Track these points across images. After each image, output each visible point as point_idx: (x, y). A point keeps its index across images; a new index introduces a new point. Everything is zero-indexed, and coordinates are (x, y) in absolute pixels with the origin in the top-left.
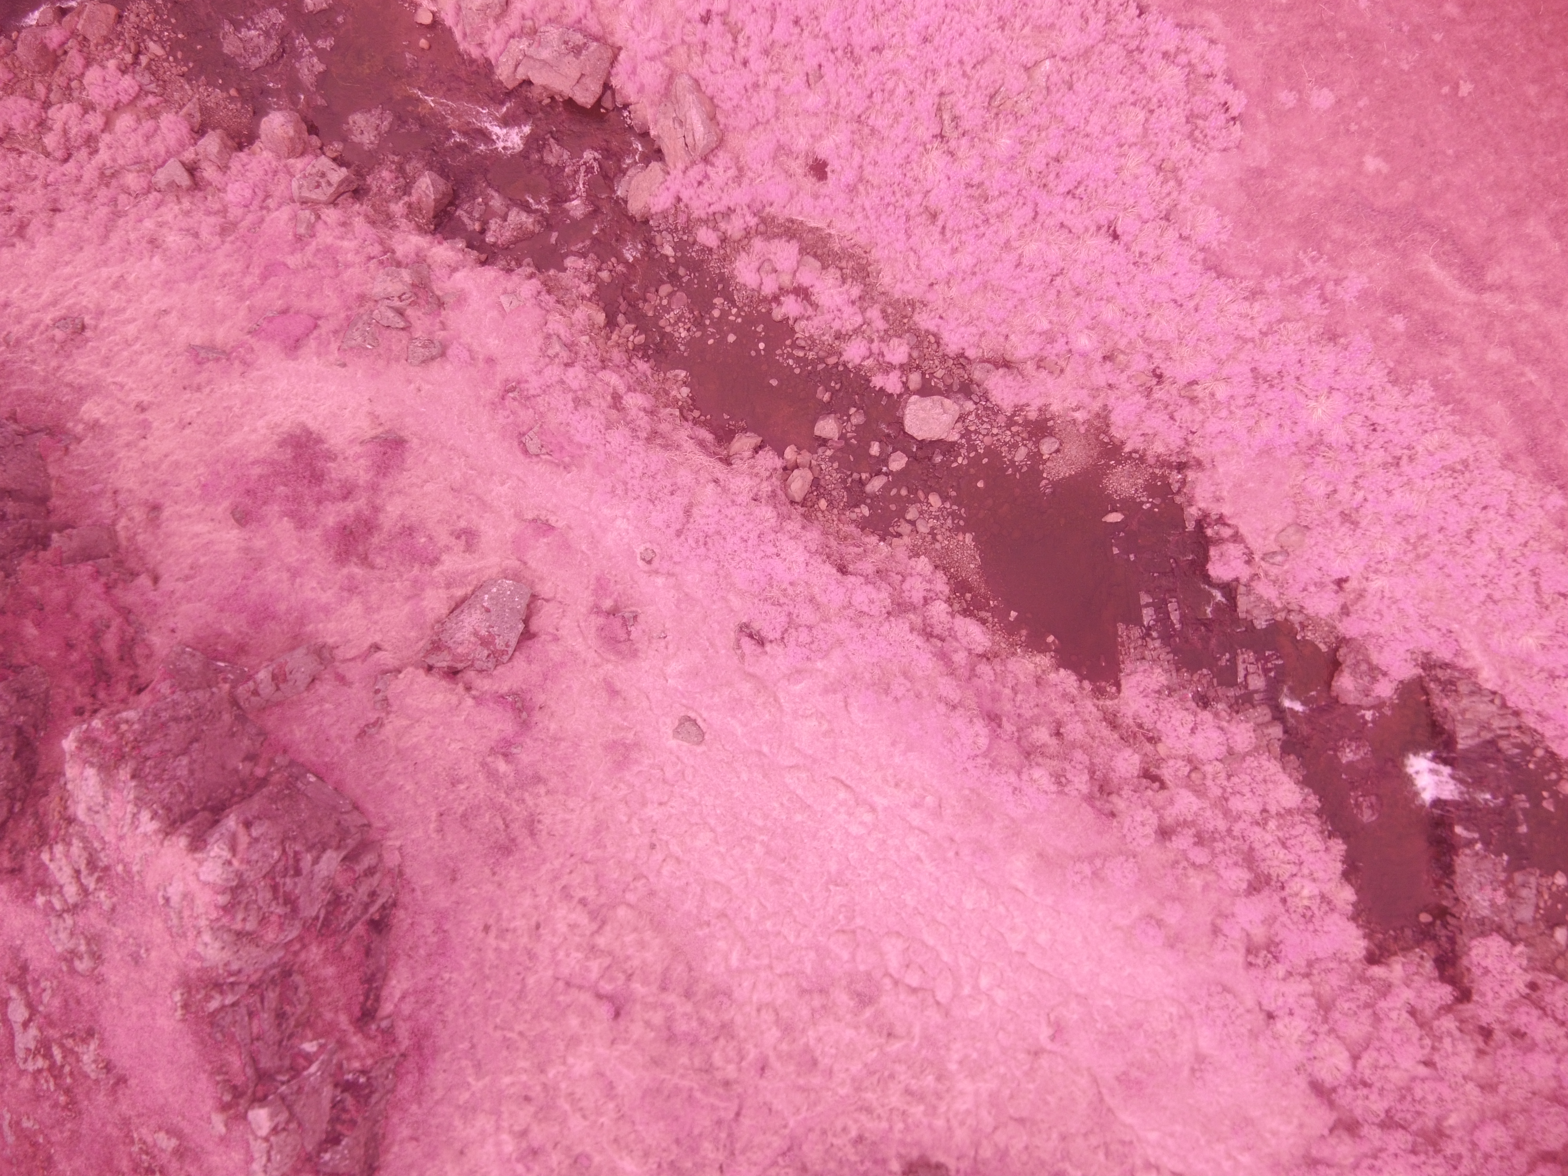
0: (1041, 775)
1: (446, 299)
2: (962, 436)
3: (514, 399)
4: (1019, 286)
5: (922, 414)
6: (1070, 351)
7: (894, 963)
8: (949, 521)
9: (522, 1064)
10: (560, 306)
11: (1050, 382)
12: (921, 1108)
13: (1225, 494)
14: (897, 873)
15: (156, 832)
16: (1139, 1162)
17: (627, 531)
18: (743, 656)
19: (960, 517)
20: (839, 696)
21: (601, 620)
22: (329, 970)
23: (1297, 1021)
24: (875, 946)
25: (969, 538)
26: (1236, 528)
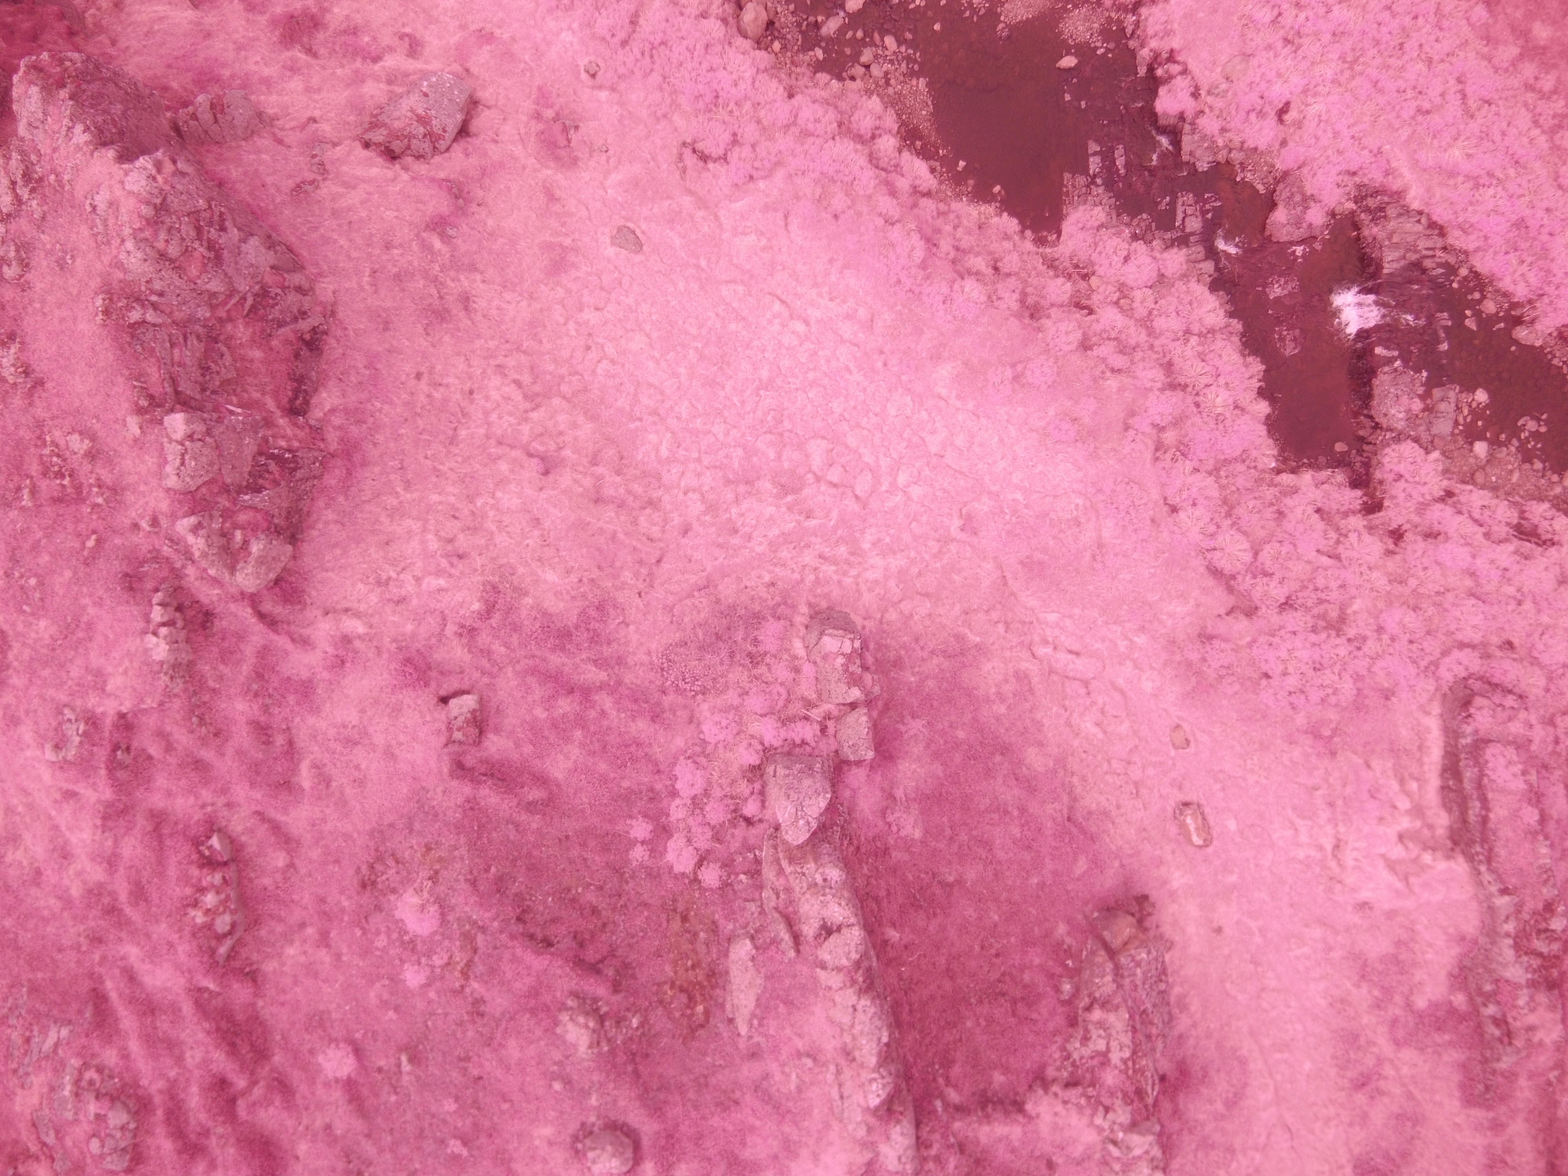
0: (971, 287)
7: (818, 463)
12: (833, 568)
13: (1176, 26)
14: (826, 382)
16: (1037, 638)
17: (571, 43)
18: (684, 170)
20: (780, 215)
21: (541, 126)
22: (257, 354)
23: (1199, 512)
24: (800, 446)
25: (922, 82)
26: (1185, 64)
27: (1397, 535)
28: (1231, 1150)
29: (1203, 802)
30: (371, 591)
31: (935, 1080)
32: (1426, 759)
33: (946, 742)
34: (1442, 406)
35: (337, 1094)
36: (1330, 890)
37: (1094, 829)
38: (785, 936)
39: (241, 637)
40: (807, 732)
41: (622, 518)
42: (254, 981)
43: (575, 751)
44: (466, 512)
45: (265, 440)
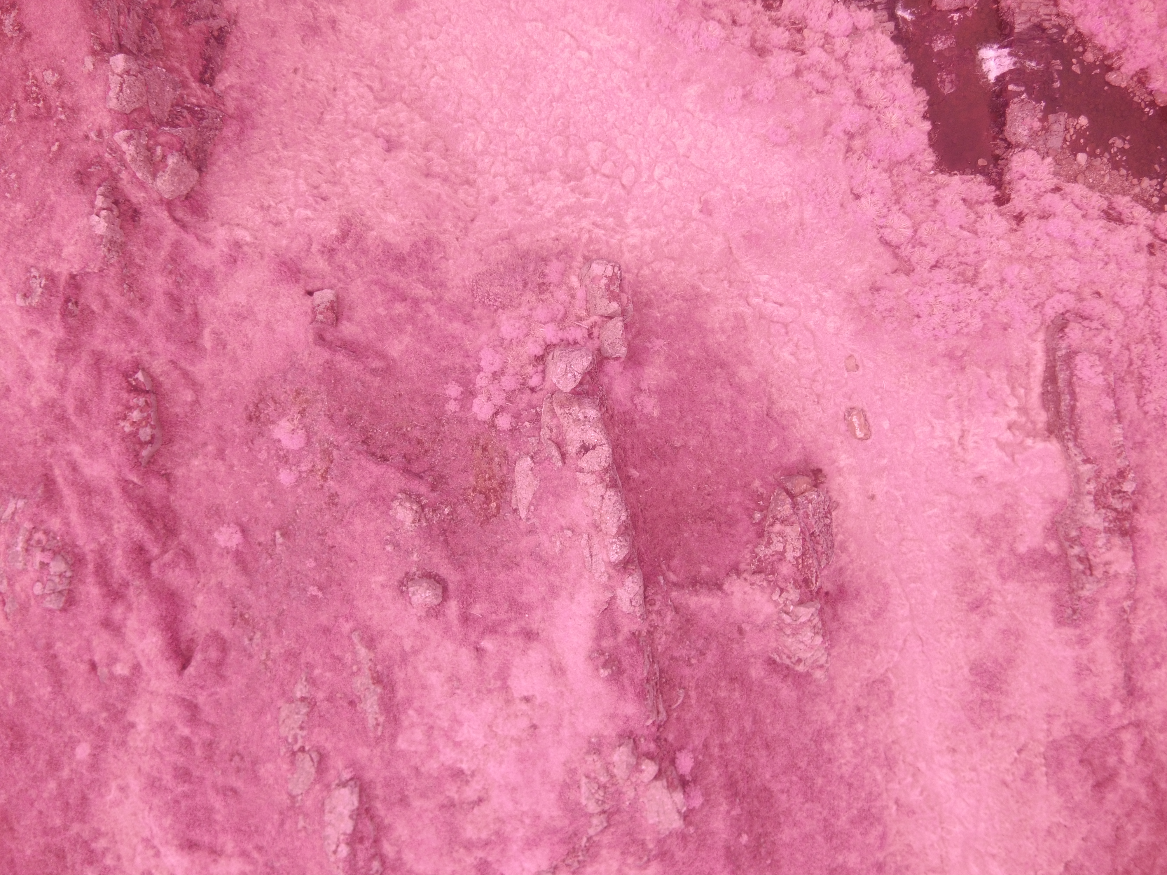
0: (714, 27)
7: (594, 158)
9: (317, 153)
12: (603, 232)
14: (603, 97)
16: (751, 292)
23: (876, 198)
24: (582, 147)
27: (1019, 218)
28: (875, 646)
29: (866, 409)
30: (256, 213)
31: (659, 566)
32: (1032, 374)
33: (680, 357)
34: (1055, 127)
35: (228, 561)
36: (955, 469)
37: (785, 422)
38: (555, 453)
39: (160, 231)
40: (578, 334)
41: (446, 188)
42: (168, 480)
43: (407, 339)
44: (328, 170)
45: (182, 97)
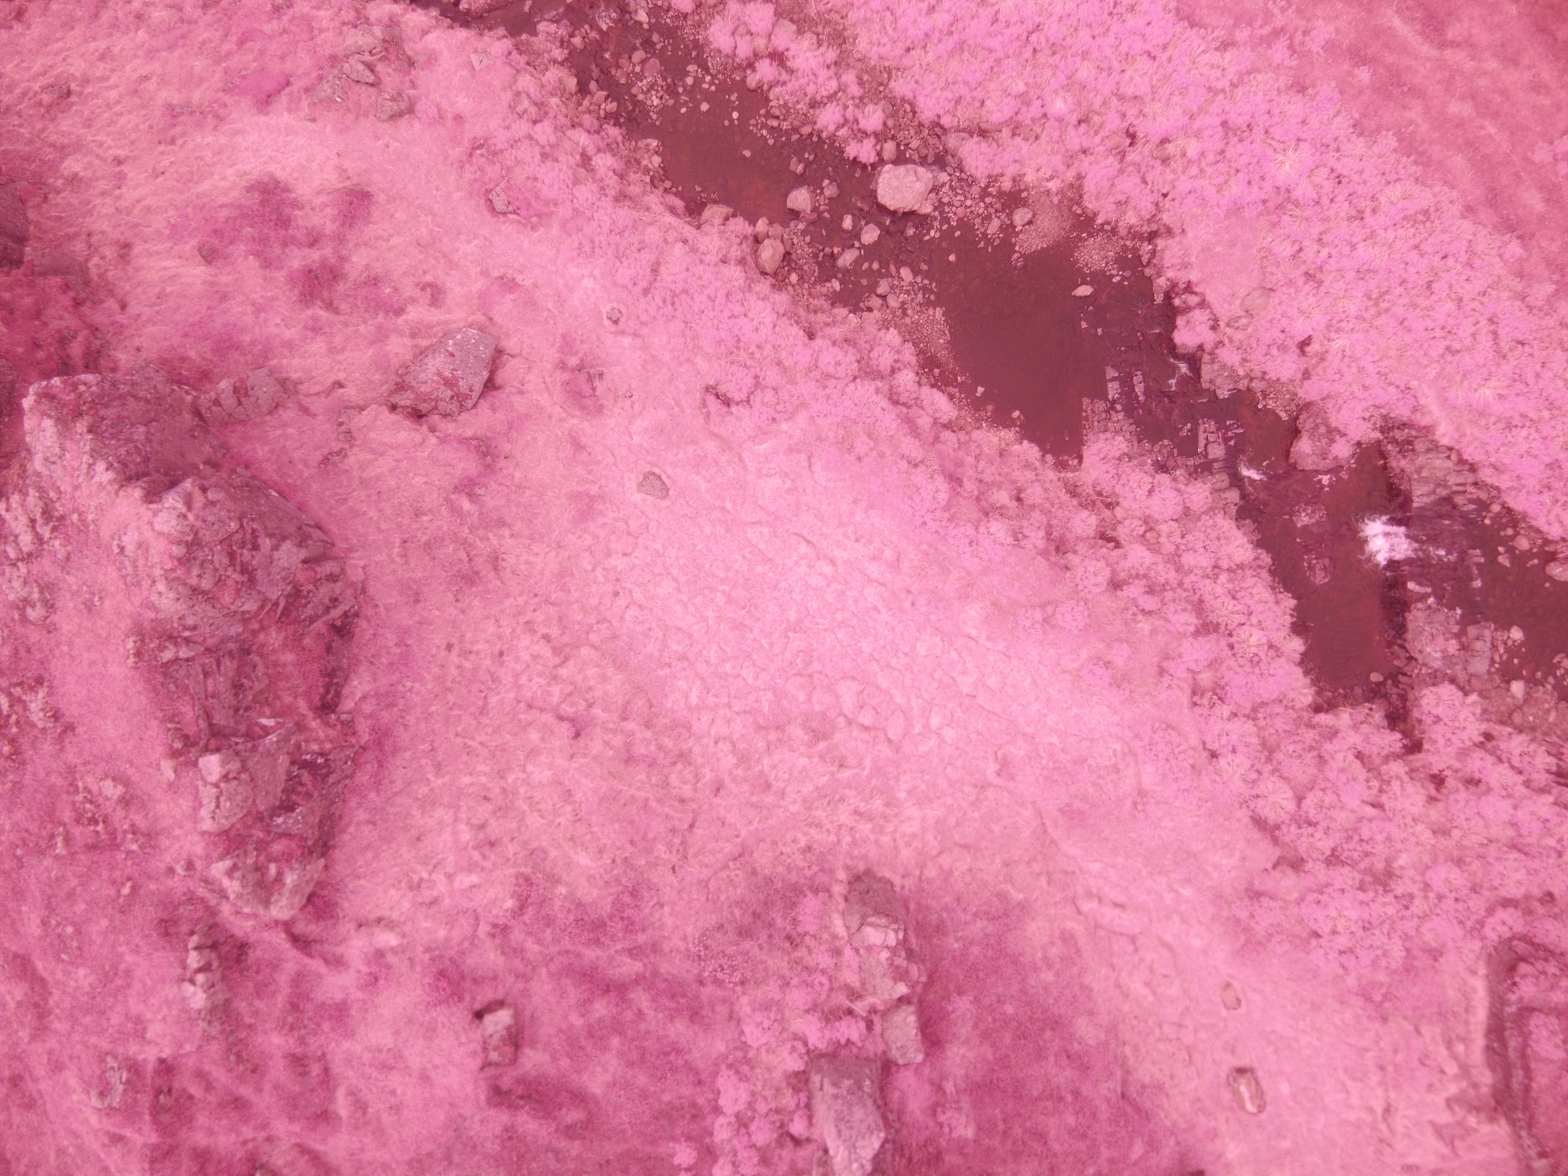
0: (998, 528)
1: (417, 58)
2: (935, 209)
3: (482, 155)
4: (994, 43)
5: (895, 183)
6: (1045, 115)
7: (848, 703)
8: (920, 296)
9: (482, 768)
10: (531, 69)
11: (1025, 147)
12: (870, 825)
13: (1193, 259)
14: (854, 622)
15: (110, 482)
16: (1081, 891)
17: (593, 290)
18: (708, 415)
19: (931, 291)
20: (803, 456)
21: (566, 376)
22: (289, 657)
23: (1240, 759)
24: (830, 688)
25: (939, 312)
26: (1202, 295)
27: (1438, 781)
29: (1256, 1067)
30: (404, 896)
33: (995, 1020)
34: (1478, 645)
37: (1148, 1104)
39: (275, 966)
40: (852, 1030)
41: (653, 780)
43: (613, 1062)
44: (497, 791)
45: (298, 746)
